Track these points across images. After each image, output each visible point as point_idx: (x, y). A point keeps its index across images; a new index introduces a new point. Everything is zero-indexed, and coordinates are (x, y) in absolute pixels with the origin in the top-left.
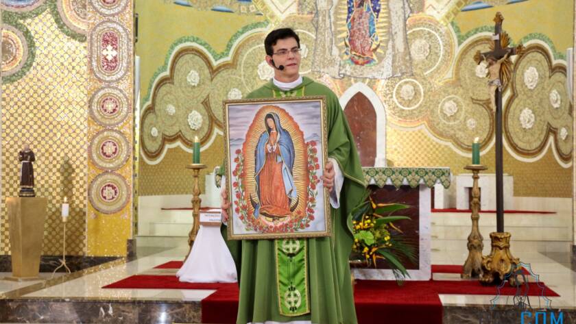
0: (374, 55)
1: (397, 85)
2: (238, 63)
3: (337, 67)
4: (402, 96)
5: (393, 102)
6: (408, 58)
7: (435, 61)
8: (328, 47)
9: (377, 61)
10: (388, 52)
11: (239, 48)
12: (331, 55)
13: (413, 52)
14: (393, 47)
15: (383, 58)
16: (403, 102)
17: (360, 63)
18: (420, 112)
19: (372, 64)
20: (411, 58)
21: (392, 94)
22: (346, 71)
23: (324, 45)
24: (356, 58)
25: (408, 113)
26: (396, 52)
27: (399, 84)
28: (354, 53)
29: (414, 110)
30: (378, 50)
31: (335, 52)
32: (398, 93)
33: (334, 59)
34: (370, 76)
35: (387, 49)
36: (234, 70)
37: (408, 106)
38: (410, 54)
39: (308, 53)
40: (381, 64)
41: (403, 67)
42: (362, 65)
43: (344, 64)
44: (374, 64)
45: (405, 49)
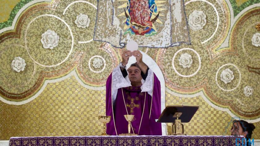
0: (153, 25)
1: (176, 54)
2: (22, 32)
3: (118, 36)
4: (180, 64)
5: (172, 70)
6: (185, 28)
7: (211, 31)
8: (109, 17)
9: (156, 31)
10: (166, 22)
11: (22, 17)
12: (112, 25)
13: (190, 22)
14: (172, 17)
15: (162, 28)
16: (182, 70)
17: (140, 33)
18: (198, 79)
19: (151, 34)
20: (188, 29)
21: (171, 62)
22: (127, 40)
23: (106, 16)
24: (136, 28)
25: (186, 80)
26: (175, 22)
27: (177, 52)
28: (134, 23)
29: (192, 77)
30: (157, 21)
31: (116, 22)
32: (176, 62)
33: (115, 29)
34: (150, 45)
35: (166, 20)
36: (18, 39)
37: (186, 74)
38: (188, 25)
39: (91, 23)
40: (160, 34)
41: (181, 36)
42: (142, 34)
43: (125, 34)
44: (154, 34)
45: (183, 19)
